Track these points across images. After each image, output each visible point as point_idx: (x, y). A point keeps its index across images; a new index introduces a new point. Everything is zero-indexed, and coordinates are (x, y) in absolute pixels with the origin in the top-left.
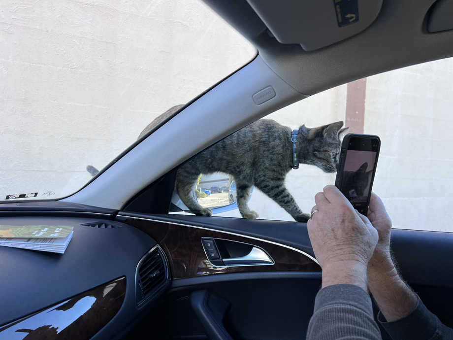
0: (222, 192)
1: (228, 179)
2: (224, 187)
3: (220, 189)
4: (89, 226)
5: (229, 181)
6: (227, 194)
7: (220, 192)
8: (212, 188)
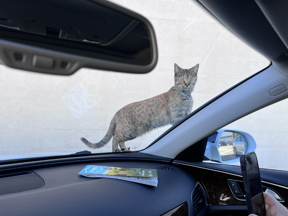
0: (228, 145)
1: (231, 136)
2: (229, 142)
3: (226, 143)
4: (160, 169)
5: (232, 137)
6: (232, 146)
7: (226, 145)
8: (221, 142)
